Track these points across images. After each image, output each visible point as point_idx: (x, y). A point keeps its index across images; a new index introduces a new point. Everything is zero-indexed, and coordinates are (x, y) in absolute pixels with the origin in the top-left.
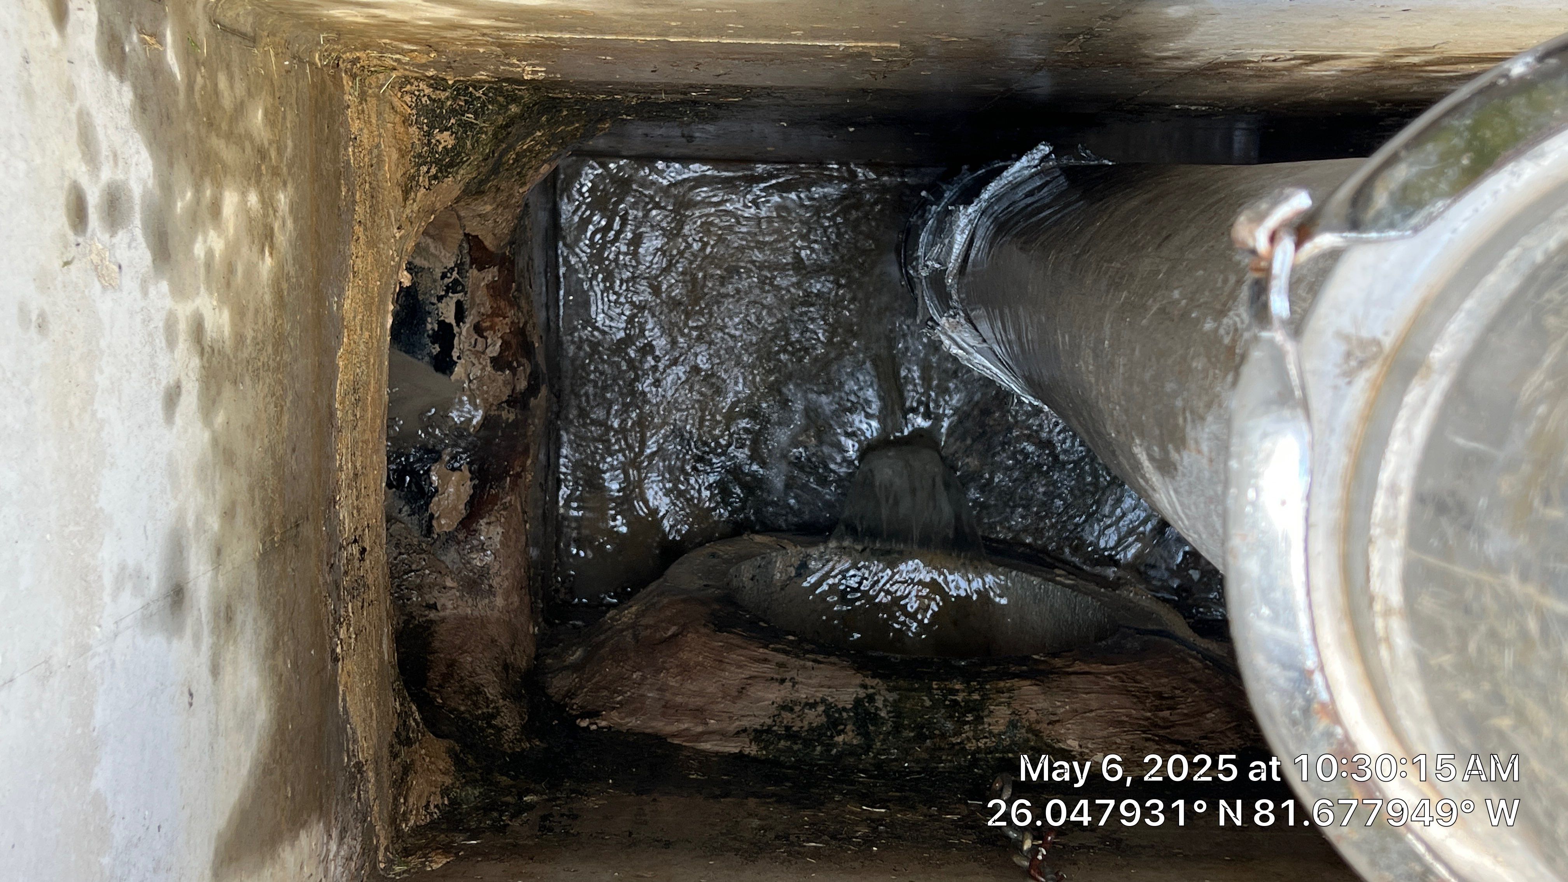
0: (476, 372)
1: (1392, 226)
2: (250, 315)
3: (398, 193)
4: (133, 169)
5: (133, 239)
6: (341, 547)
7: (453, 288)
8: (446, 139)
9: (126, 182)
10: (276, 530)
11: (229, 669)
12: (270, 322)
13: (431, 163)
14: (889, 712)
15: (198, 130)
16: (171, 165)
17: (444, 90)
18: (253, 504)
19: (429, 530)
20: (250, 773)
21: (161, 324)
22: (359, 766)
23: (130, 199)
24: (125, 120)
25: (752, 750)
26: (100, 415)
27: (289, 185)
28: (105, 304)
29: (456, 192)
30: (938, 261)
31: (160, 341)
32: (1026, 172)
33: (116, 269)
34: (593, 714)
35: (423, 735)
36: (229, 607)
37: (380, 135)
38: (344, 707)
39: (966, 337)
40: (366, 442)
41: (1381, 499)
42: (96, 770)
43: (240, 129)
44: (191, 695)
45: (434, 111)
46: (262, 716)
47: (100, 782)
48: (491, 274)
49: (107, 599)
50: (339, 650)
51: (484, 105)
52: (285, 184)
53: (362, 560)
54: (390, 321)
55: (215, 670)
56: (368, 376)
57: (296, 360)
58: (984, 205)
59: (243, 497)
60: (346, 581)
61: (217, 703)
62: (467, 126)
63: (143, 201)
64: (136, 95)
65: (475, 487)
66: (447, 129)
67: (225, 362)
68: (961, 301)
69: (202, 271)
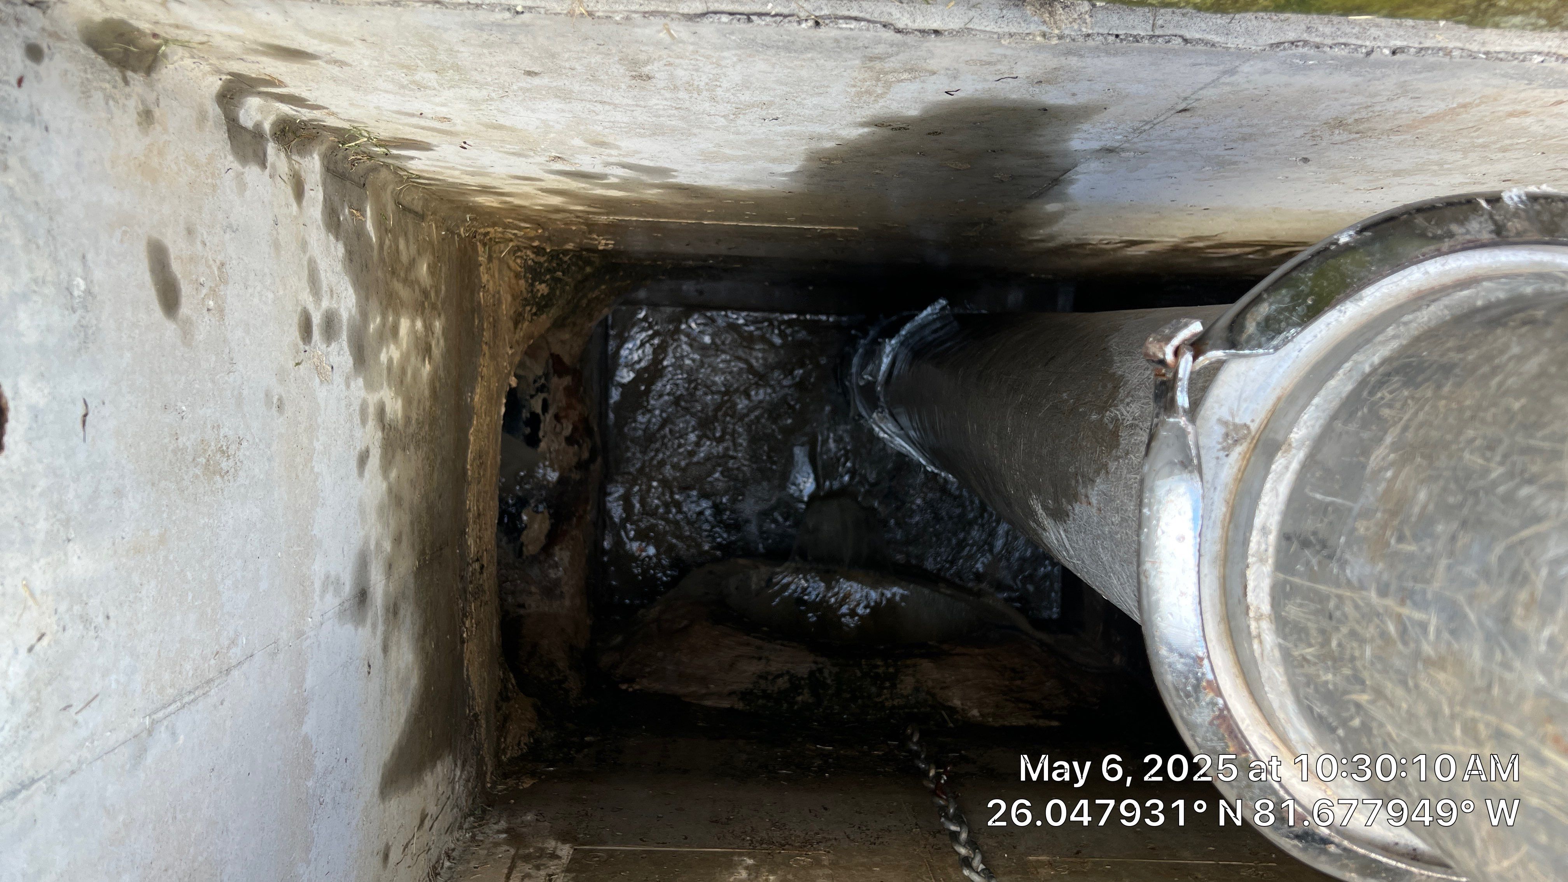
0: (555, 446)
1: (1260, 346)
2: (415, 403)
3: (511, 324)
4: (343, 301)
5: (341, 349)
6: (468, 564)
7: (542, 389)
8: (542, 289)
9: (337, 310)
10: (427, 551)
11: (394, 648)
12: (427, 408)
13: (533, 305)
14: (832, 680)
15: (385, 276)
16: (367, 299)
17: (543, 256)
18: (413, 533)
19: (520, 554)
20: (406, 721)
21: (358, 408)
22: (476, 716)
23: (340, 321)
24: (339, 267)
25: (740, 706)
26: (316, 470)
27: (443, 316)
28: (322, 393)
29: (548, 325)
30: (871, 375)
31: (357, 419)
32: (931, 318)
33: (330, 369)
34: (631, 681)
35: (517, 694)
36: (395, 605)
37: (500, 285)
38: (468, 675)
39: (890, 426)
40: (486, 492)
41: (1255, 537)
42: (306, 719)
43: (412, 277)
44: (369, 666)
45: (536, 270)
46: (414, 681)
47: (309, 727)
48: (567, 380)
49: (317, 598)
50: (465, 635)
51: (569, 266)
52: (439, 315)
53: (481, 573)
54: (503, 410)
55: (385, 649)
56: (489, 447)
57: (443, 435)
58: (902, 338)
59: (407, 529)
60: (470, 588)
61: (386, 672)
62: (557, 280)
63: (348, 324)
64: (346, 250)
65: (552, 525)
66: (544, 282)
67: (398, 435)
68: (886, 402)
69: (385, 372)
